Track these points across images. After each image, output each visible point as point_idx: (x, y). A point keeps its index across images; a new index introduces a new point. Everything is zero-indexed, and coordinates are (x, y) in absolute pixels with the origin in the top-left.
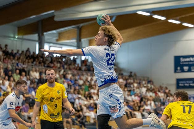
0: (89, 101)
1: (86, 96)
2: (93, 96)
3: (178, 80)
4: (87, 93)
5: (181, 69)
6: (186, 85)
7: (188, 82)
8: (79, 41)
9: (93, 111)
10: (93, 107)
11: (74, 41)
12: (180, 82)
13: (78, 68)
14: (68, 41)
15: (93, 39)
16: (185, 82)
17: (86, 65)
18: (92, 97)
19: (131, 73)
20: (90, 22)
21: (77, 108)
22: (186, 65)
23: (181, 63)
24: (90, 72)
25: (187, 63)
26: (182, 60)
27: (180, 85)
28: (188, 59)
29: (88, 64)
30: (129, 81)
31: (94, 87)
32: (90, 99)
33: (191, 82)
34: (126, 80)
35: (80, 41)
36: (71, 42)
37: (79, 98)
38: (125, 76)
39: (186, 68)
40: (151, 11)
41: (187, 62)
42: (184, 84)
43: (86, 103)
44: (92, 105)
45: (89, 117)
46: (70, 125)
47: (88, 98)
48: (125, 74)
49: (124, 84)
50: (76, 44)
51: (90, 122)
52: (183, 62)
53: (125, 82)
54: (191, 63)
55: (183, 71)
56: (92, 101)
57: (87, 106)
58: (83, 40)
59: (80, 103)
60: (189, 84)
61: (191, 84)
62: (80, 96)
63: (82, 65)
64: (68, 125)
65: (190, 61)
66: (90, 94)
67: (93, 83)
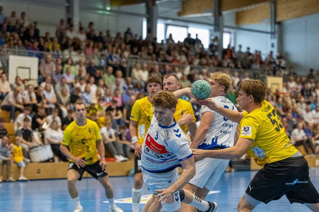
8: (218, 14)
11: (210, 14)
13: (217, 63)
14: (199, 15)
15: (243, 12)
17: (231, 57)
19: (312, 70)
24: (238, 70)
30: (309, 86)
34: (303, 83)
35: (220, 14)
36: (205, 17)
38: (302, 77)
48: (299, 73)
49: (299, 91)
50: (212, 20)
53: (300, 87)
58: (224, 13)
63: (223, 58)
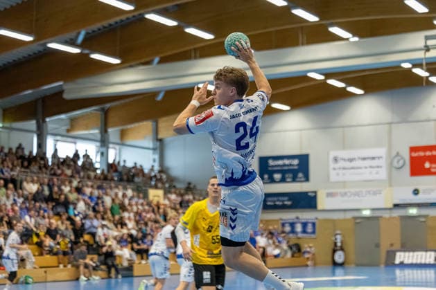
0: (120, 231)
1: (116, 222)
2: (127, 222)
4: (117, 217)
5: (269, 178)
6: (277, 203)
7: (280, 198)
8: (104, 131)
9: (126, 246)
10: (126, 241)
11: (97, 131)
12: (270, 199)
13: (102, 177)
14: (86, 132)
15: (127, 129)
16: (275, 199)
17: (116, 171)
18: (126, 225)
19: (189, 184)
20: (122, 101)
21: (100, 241)
22: (277, 172)
23: (270, 169)
24: (122, 183)
25: (279, 168)
26: (271, 163)
27: (269, 203)
28: (280, 162)
29: (120, 169)
30: (187, 197)
31: (129, 208)
32: (122, 228)
33: (286, 198)
34: (182, 195)
35: (106, 131)
36: (91, 134)
37: (103, 226)
38: (181, 189)
39: (277, 176)
41: (279, 166)
42: (274, 202)
43: (116, 233)
44: (125, 237)
45: (121, 257)
46: (89, 271)
47: (119, 226)
48: (178, 186)
49: (178, 202)
50: (99, 137)
51: (122, 265)
52: (273, 166)
53: (179, 199)
54: (286, 168)
55: (272, 181)
56: (125, 231)
57: (118, 239)
58: (110, 130)
59: (104, 235)
60: (283, 201)
61: (286, 203)
62: (105, 223)
63: (108, 171)
64: (86, 270)
65: (285, 165)
66: (121, 218)
67: (126, 202)
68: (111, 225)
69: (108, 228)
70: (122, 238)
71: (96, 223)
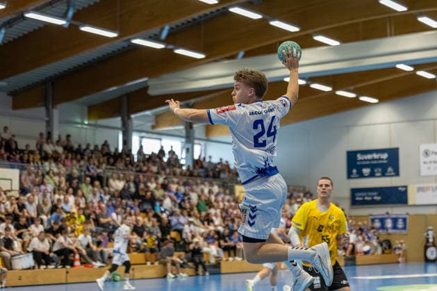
0: (207, 228)
1: (202, 219)
2: (214, 218)
3: (354, 191)
4: (204, 214)
5: (357, 173)
6: (366, 198)
7: (370, 194)
8: (189, 128)
9: (213, 243)
11: (182, 127)
12: (358, 194)
13: (188, 173)
14: (172, 128)
16: (365, 194)
17: (202, 167)
18: (212, 221)
20: (208, 97)
21: (187, 238)
22: (366, 166)
23: (358, 163)
24: (208, 179)
25: (368, 163)
26: (360, 157)
27: (357, 199)
28: (369, 157)
29: (205, 165)
31: (215, 204)
32: (209, 224)
33: (375, 193)
35: (191, 127)
36: (177, 130)
37: (190, 223)
39: (366, 171)
40: (307, 77)
41: (368, 160)
42: (364, 197)
43: (202, 230)
44: (212, 234)
45: (208, 253)
46: (177, 268)
47: (206, 223)
50: (184, 133)
51: (209, 262)
52: (361, 160)
54: (375, 162)
55: (361, 175)
56: (212, 228)
57: (205, 236)
58: (195, 126)
59: (191, 232)
60: (373, 196)
61: (375, 198)
62: (191, 219)
63: (194, 167)
64: (174, 268)
65: (373, 159)
66: (208, 215)
67: (213, 198)
68: (197, 222)
69: (195, 225)
70: (209, 235)
71: (182, 220)
